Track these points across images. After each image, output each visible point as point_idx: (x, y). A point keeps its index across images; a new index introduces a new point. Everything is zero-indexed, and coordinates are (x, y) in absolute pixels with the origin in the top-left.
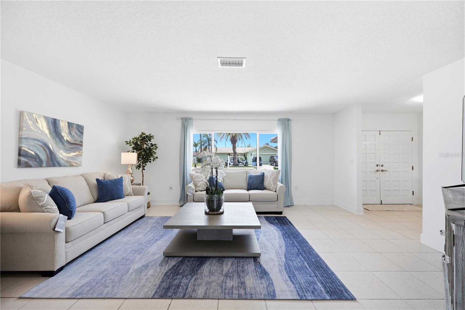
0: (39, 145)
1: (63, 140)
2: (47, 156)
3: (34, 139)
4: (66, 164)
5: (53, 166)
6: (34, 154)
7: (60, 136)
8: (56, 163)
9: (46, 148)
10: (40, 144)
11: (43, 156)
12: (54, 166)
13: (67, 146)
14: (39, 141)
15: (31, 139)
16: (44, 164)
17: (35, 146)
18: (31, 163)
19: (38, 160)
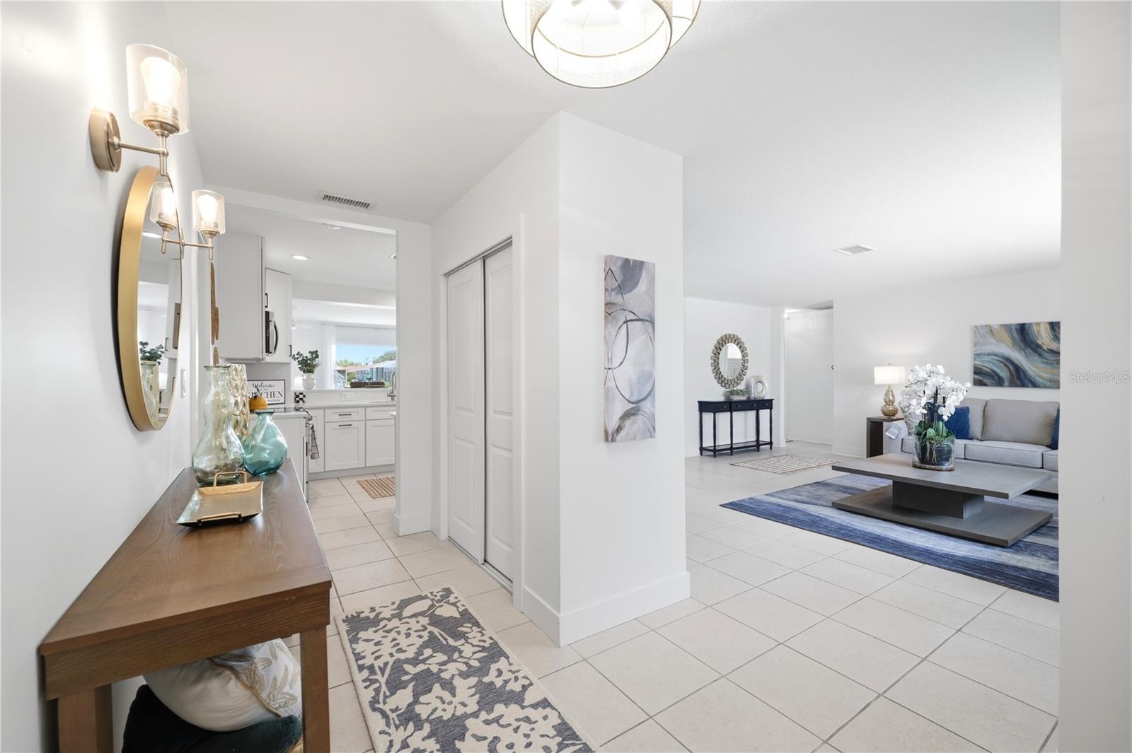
0: (997, 360)
1: (1040, 350)
2: (1011, 372)
3: (989, 354)
4: (1048, 384)
5: (1020, 386)
6: (990, 371)
7: (1034, 346)
8: (1026, 382)
9: (1008, 364)
10: (998, 358)
11: (1004, 373)
12: (1023, 385)
13: (1049, 358)
14: (996, 355)
15: (985, 354)
16: (1006, 383)
17: (991, 362)
18: (985, 381)
19: (996, 378)
